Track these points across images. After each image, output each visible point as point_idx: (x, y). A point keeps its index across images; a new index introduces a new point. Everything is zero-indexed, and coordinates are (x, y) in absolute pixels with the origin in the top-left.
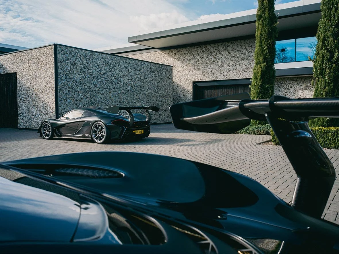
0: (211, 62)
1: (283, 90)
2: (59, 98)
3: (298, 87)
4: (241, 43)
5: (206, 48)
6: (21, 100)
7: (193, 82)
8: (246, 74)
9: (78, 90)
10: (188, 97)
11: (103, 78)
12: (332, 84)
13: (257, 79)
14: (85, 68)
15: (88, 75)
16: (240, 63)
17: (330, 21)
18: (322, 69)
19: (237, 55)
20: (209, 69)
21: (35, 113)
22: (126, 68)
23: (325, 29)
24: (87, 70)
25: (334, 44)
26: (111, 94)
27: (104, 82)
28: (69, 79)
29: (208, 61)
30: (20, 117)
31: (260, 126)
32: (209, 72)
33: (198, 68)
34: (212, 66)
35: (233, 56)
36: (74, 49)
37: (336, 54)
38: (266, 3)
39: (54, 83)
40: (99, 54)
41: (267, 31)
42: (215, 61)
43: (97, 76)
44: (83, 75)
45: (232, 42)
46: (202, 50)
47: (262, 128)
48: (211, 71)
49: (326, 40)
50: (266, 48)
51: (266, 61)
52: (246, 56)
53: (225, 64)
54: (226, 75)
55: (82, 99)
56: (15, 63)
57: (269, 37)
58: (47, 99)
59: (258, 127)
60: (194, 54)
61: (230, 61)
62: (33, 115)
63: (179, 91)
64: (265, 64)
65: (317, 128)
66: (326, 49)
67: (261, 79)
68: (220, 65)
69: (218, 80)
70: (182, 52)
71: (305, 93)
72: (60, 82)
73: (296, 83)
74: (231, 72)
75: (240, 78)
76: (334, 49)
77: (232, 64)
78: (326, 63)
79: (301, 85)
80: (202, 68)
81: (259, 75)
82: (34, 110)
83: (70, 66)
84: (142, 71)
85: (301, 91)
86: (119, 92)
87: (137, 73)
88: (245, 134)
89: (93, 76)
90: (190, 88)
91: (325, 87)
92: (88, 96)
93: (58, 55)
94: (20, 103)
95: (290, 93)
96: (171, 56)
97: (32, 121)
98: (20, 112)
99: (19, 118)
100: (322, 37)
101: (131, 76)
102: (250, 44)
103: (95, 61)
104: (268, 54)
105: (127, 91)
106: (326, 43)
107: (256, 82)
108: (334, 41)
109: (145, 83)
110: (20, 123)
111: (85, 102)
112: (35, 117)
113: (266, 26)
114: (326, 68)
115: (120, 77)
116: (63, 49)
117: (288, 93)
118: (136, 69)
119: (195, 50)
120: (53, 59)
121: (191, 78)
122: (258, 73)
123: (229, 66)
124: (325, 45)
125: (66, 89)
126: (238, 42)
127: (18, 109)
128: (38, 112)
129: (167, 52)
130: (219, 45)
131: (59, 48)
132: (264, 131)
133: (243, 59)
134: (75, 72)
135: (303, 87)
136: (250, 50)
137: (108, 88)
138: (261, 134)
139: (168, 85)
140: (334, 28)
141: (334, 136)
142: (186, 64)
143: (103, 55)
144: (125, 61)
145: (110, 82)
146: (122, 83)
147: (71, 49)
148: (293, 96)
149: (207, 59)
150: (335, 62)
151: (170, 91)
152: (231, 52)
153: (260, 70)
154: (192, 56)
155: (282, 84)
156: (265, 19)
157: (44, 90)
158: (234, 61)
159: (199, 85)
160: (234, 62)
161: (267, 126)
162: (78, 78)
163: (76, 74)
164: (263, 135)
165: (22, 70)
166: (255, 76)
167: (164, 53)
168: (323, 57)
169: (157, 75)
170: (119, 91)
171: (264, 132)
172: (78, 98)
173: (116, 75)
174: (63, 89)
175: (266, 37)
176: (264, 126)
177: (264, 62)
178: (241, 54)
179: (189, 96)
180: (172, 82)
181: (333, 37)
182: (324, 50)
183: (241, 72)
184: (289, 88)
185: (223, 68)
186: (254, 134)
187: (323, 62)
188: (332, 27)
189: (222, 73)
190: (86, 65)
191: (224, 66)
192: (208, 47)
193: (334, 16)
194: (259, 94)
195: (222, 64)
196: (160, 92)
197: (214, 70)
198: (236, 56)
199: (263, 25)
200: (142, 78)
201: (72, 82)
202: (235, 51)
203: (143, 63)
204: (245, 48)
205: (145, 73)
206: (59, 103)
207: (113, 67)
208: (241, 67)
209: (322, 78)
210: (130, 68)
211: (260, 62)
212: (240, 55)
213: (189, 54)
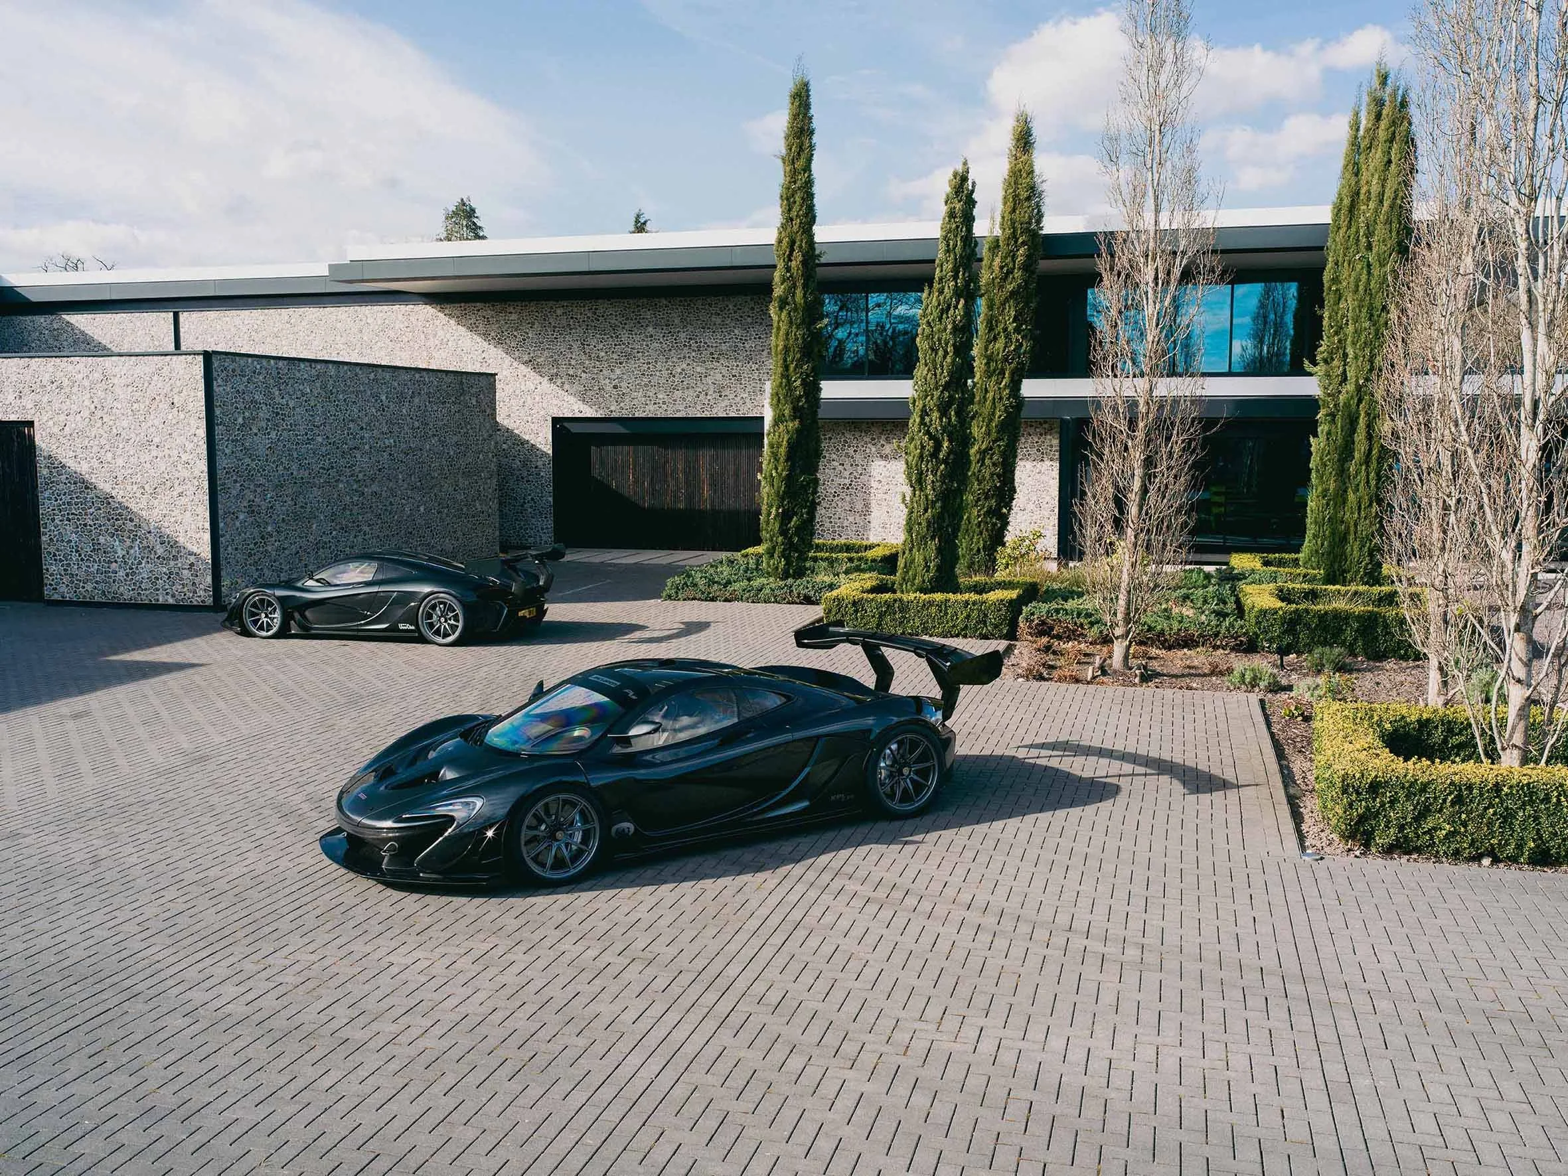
0: (615, 356)
1: (834, 456)
2: (221, 512)
3: (874, 449)
4: (710, 305)
5: (596, 309)
6: (56, 512)
7: (554, 419)
8: (726, 402)
9: (262, 481)
10: (536, 467)
11: (320, 439)
12: (938, 505)
13: (777, 460)
14: (277, 414)
15: (285, 434)
16: (707, 369)
17: (935, 375)
18: (920, 473)
19: (696, 342)
20: (607, 381)
21: (120, 553)
22: (376, 396)
23: (926, 391)
24: (283, 419)
25: (941, 425)
26: (341, 485)
27: (324, 449)
28: (241, 450)
29: (602, 354)
30: (51, 564)
31: (790, 581)
32: (609, 388)
33: (571, 372)
34: (618, 372)
35: (685, 345)
36: (250, 360)
37: (946, 444)
38: (798, 266)
39: (203, 466)
40: (307, 364)
41: (800, 341)
42: (628, 356)
43: (306, 434)
44: (273, 435)
45: (681, 301)
46: (581, 314)
47: (794, 588)
48: (615, 387)
49: (928, 415)
50: (798, 383)
51: (798, 414)
52: (724, 347)
53: (659, 368)
54: (664, 403)
55: (272, 507)
56: (27, 390)
57: (803, 355)
58: (173, 514)
59: (786, 585)
60: (555, 327)
61: (675, 360)
62: (116, 562)
63: (505, 446)
64: (797, 422)
65: (912, 596)
66: (928, 433)
67: (786, 461)
68: (642, 368)
69: (636, 416)
70: (514, 317)
71: (894, 467)
72: (222, 462)
73: (868, 440)
74: (678, 394)
75: (707, 414)
76: (942, 434)
77: (683, 370)
78: (928, 462)
79: (883, 446)
80: (584, 375)
81: (783, 450)
82: (117, 543)
83: (244, 413)
84: (416, 400)
85: (883, 463)
86: (361, 476)
87: (404, 411)
88: (753, 602)
89: (297, 435)
90: (542, 439)
91: (926, 510)
92: (285, 499)
93: (215, 383)
94: (53, 520)
95: (852, 465)
96: (472, 328)
97: (110, 577)
98: (52, 549)
99: (47, 570)
100: (921, 406)
101: (390, 422)
102: (735, 312)
103: (301, 387)
104: (803, 400)
105: (380, 470)
106: (927, 419)
107: (776, 469)
108: (941, 419)
109: (425, 437)
110: (51, 585)
111: (278, 516)
112: (120, 567)
113: (798, 328)
114: (927, 470)
115: (362, 428)
116: (226, 364)
117: (847, 467)
118: (401, 398)
119: (559, 312)
120: (201, 394)
121: (545, 405)
122: (779, 445)
123: (674, 376)
124: (925, 424)
125: (236, 481)
126: (700, 302)
127: (44, 538)
128: (135, 551)
129: (455, 309)
130: (638, 306)
131: (216, 364)
132: (799, 594)
133: (716, 356)
134: (255, 430)
135: (888, 449)
136: (736, 331)
137: (332, 468)
138: (793, 603)
139: (485, 436)
140: (942, 392)
141: (941, 611)
142: (526, 358)
143: (319, 367)
144: (372, 376)
145: (338, 448)
146: (367, 447)
147: (242, 362)
148: (861, 474)
149: (601, 346)
150: (945, 462)
151: (490, 455)
152: (679, 332)
153: (785, 439)
154: (546, 330)
155: (830, 439)
156: (795, 309)
157: (165, 483)
158: (688, 361)
159: (575, 428)
160: (688, 364)
161: (805, 583)
162: (261, 444)
163: (256, 434)
164: (797, 603)
165: (62, 417)
166: (772, 453)
167: (447, 312)
168: (923, 447)
169: (457, 406)
170: (360, 472)
171: (798, 597)
172: (264, 505)
173: (351, 425)
174: (229, 483)
175: (798, 356)
176: (798, 582)
177: (794, 418)
178: (708, 338)
179: (540, 464)
180: (496, 426)
181: (939, 410)
182: (924, 435)
183: (709, 397)
184: (851, 451)
185: (654, 380)
186: (776, 602)
187: (921, 457)
188: (937, 389)
189: (651, 394)
190: (279, 404)
191: (658, 374)
192: (602, 306)
193: (942, 366)
194: (783, 499)
195: (649, 368)
196: (462, 463)
197: (624, 384)
198: (694, 346)
199: (791, 323)
200: (417, 424)
201: (247, 460)
202: (690, 328)
203: (417, 376)
204: (723, 325)
205: (423, 408)
206: (221, 525)
207: (345, 400)
208: (709, 380)
209: (921, 490)
210: (387, 398)
211: (783, 415)
212: (705, 343)
213: (537, 323)
